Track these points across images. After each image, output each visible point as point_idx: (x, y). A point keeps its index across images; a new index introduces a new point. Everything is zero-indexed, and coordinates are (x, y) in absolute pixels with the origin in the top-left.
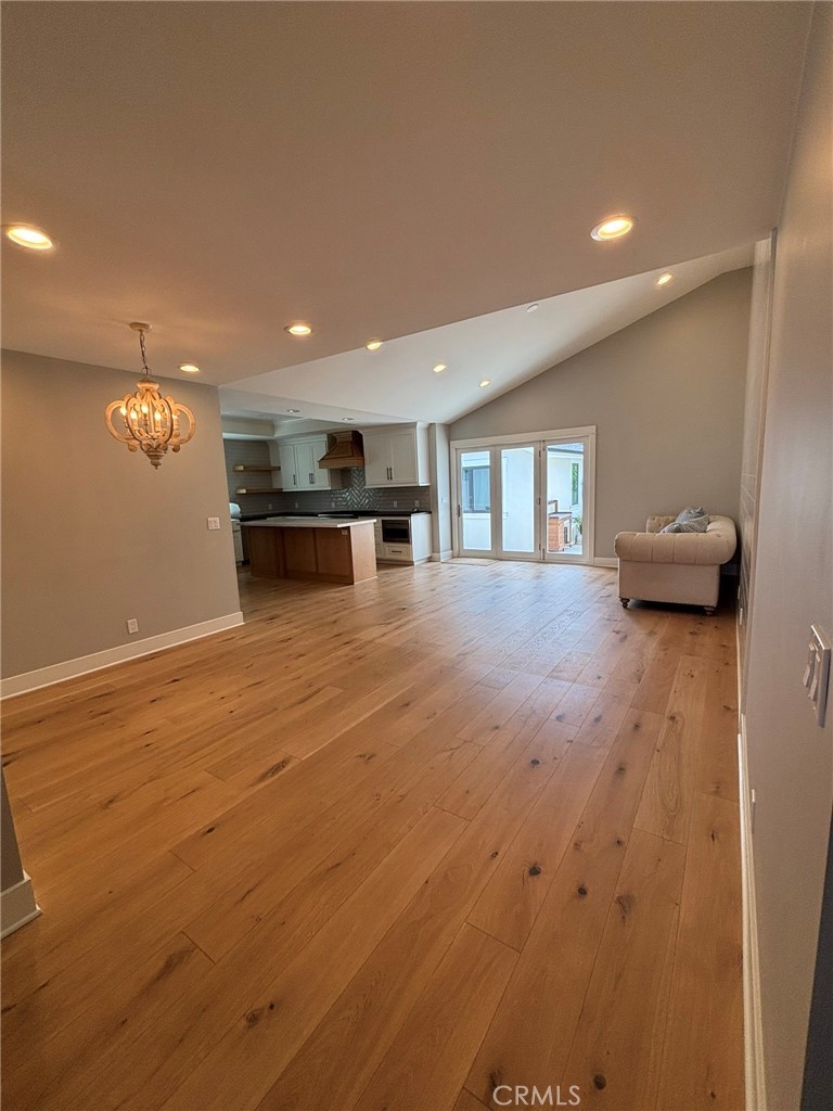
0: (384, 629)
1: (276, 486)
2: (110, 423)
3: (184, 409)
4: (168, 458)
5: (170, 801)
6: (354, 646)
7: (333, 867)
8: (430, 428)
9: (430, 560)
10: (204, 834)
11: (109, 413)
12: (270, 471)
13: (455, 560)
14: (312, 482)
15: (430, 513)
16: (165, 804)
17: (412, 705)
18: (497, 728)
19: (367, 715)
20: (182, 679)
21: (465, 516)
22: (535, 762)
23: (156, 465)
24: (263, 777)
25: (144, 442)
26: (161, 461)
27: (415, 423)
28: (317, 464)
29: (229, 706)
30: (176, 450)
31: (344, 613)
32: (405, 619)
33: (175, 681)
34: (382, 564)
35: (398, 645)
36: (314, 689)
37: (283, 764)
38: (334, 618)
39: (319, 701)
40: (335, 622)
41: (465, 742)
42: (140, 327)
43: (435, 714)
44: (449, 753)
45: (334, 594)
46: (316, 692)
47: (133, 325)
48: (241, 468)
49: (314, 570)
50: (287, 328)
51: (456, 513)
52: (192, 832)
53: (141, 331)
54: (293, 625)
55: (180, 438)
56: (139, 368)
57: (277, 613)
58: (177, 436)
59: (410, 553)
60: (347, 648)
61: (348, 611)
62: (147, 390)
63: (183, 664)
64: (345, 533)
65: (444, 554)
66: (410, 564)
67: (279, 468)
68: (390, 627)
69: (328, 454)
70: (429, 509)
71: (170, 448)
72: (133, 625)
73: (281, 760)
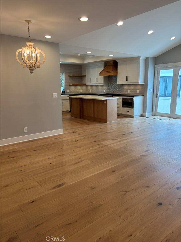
0: (113, 141)
2: (17, 57)
3: (42, 52)
4: (35, 70)
5: (23, 190)
6: (100, 146)
7: (68, 224)
8: (147, 59)
9: (142, 116)
10: (30, 203)
11: (17, 54)
12: (82, 77)
13: (153, 117)
14: (97, 82)
15: (143, 96)
16: (21, 190)
17: (115, 172)
18: (148, 187)
19: (97, 173)
20: (38, 150)
21: (159, 98)
22: (160, 204)
23: (32, 73)
24: (54, 188)
25: (27, 64)
26: (33, 71)
27: (140, 57)
28: (99, 74)
29: (50, 161)
30: (38, 67)
31: (100, 133)
32: (123, 139)
33: (36, 150)
34: (120, 116)
35: (117, 148)
36: (80, 160)
37: (62, 185)
38: (95, 135)
39: (81, 164)
40: (95, 136)
41: (132, 190)
42: (28, 22)
43: (124, 177)
44: (124, 193)
45: (99, 126)
46: (81, 161)
47: (26, 21)
48: (71, 75)
49: (93, 116)
50: (79, 19)
51: (155, 96)
52: (26, 201)
53: (28, 23)
54: (80, 136)
55: (40, 63)
56: (27, 36)
57: (76, 131)
58: (39, 62)
59: (133, 112)
60: (97, 147)
61: (102, 133)
62: (30, 45)
63: (41, 145)
64: (105, 102)
65: (148, 114)
66: (132, 117)
67: (85, 76)
68: (116, 141)
69: (103, 70)
70: (143, 94)
71: (36, 66)
72: (26, 129)
73: (62, 183)
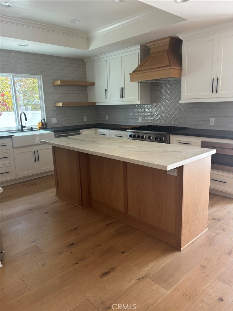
1: (91, 100)
12: (86, 86)
28: (128, 77)
48: (59, 82)
67: (93, 84)
